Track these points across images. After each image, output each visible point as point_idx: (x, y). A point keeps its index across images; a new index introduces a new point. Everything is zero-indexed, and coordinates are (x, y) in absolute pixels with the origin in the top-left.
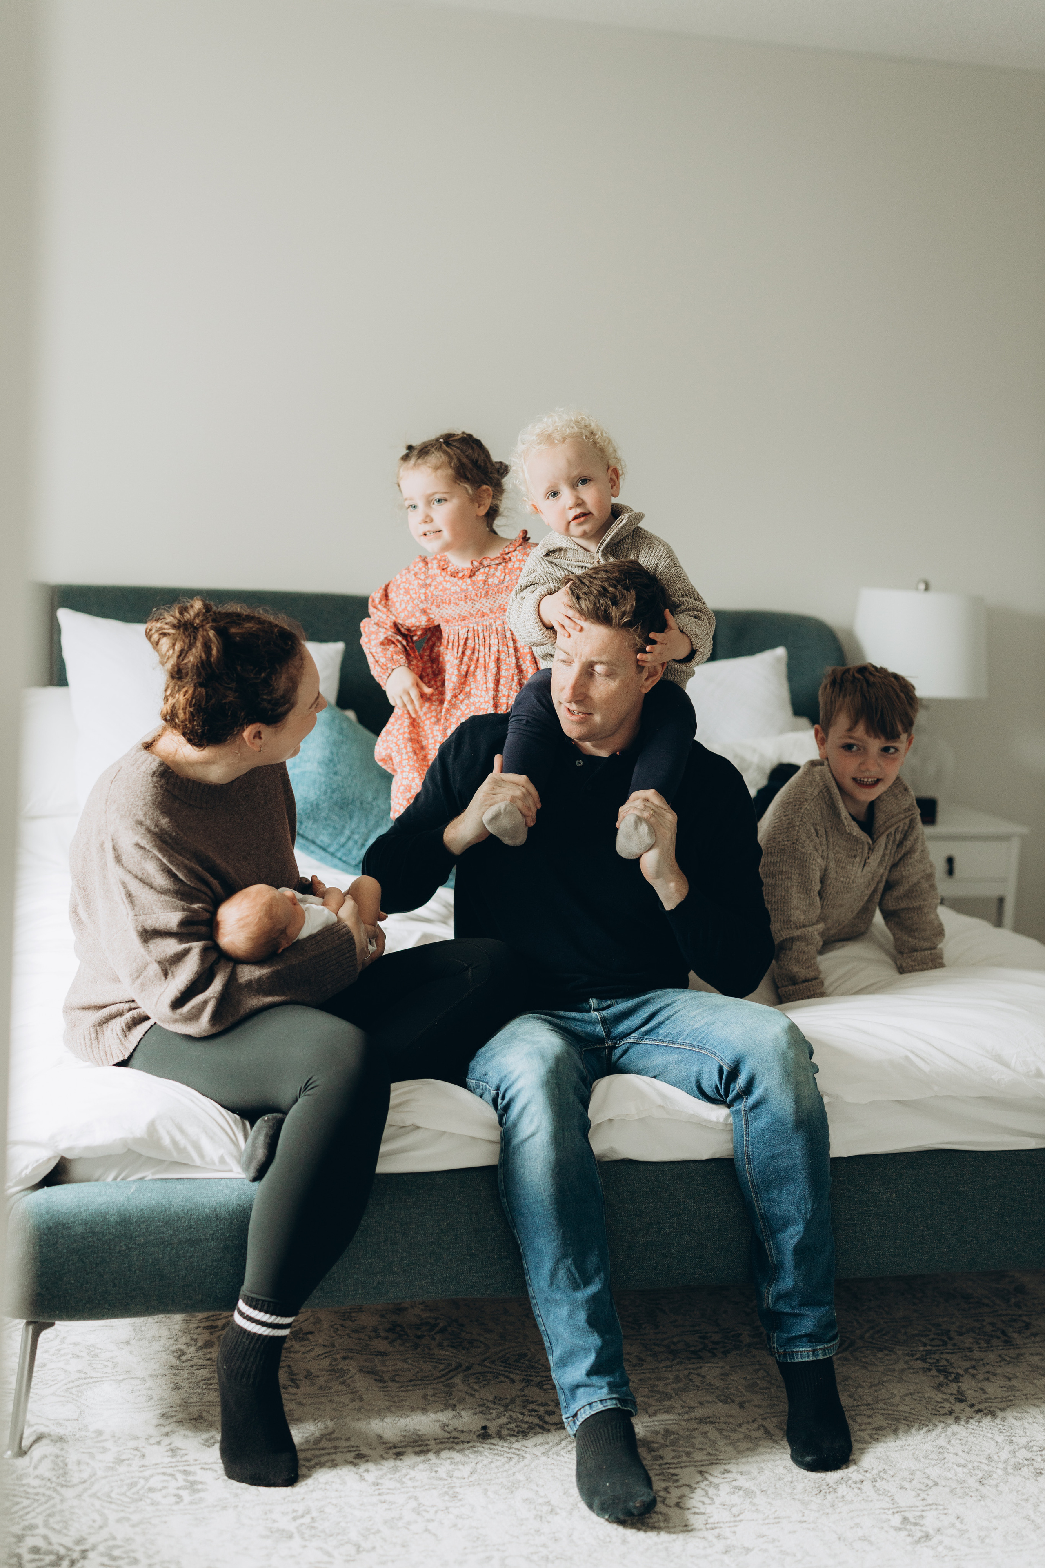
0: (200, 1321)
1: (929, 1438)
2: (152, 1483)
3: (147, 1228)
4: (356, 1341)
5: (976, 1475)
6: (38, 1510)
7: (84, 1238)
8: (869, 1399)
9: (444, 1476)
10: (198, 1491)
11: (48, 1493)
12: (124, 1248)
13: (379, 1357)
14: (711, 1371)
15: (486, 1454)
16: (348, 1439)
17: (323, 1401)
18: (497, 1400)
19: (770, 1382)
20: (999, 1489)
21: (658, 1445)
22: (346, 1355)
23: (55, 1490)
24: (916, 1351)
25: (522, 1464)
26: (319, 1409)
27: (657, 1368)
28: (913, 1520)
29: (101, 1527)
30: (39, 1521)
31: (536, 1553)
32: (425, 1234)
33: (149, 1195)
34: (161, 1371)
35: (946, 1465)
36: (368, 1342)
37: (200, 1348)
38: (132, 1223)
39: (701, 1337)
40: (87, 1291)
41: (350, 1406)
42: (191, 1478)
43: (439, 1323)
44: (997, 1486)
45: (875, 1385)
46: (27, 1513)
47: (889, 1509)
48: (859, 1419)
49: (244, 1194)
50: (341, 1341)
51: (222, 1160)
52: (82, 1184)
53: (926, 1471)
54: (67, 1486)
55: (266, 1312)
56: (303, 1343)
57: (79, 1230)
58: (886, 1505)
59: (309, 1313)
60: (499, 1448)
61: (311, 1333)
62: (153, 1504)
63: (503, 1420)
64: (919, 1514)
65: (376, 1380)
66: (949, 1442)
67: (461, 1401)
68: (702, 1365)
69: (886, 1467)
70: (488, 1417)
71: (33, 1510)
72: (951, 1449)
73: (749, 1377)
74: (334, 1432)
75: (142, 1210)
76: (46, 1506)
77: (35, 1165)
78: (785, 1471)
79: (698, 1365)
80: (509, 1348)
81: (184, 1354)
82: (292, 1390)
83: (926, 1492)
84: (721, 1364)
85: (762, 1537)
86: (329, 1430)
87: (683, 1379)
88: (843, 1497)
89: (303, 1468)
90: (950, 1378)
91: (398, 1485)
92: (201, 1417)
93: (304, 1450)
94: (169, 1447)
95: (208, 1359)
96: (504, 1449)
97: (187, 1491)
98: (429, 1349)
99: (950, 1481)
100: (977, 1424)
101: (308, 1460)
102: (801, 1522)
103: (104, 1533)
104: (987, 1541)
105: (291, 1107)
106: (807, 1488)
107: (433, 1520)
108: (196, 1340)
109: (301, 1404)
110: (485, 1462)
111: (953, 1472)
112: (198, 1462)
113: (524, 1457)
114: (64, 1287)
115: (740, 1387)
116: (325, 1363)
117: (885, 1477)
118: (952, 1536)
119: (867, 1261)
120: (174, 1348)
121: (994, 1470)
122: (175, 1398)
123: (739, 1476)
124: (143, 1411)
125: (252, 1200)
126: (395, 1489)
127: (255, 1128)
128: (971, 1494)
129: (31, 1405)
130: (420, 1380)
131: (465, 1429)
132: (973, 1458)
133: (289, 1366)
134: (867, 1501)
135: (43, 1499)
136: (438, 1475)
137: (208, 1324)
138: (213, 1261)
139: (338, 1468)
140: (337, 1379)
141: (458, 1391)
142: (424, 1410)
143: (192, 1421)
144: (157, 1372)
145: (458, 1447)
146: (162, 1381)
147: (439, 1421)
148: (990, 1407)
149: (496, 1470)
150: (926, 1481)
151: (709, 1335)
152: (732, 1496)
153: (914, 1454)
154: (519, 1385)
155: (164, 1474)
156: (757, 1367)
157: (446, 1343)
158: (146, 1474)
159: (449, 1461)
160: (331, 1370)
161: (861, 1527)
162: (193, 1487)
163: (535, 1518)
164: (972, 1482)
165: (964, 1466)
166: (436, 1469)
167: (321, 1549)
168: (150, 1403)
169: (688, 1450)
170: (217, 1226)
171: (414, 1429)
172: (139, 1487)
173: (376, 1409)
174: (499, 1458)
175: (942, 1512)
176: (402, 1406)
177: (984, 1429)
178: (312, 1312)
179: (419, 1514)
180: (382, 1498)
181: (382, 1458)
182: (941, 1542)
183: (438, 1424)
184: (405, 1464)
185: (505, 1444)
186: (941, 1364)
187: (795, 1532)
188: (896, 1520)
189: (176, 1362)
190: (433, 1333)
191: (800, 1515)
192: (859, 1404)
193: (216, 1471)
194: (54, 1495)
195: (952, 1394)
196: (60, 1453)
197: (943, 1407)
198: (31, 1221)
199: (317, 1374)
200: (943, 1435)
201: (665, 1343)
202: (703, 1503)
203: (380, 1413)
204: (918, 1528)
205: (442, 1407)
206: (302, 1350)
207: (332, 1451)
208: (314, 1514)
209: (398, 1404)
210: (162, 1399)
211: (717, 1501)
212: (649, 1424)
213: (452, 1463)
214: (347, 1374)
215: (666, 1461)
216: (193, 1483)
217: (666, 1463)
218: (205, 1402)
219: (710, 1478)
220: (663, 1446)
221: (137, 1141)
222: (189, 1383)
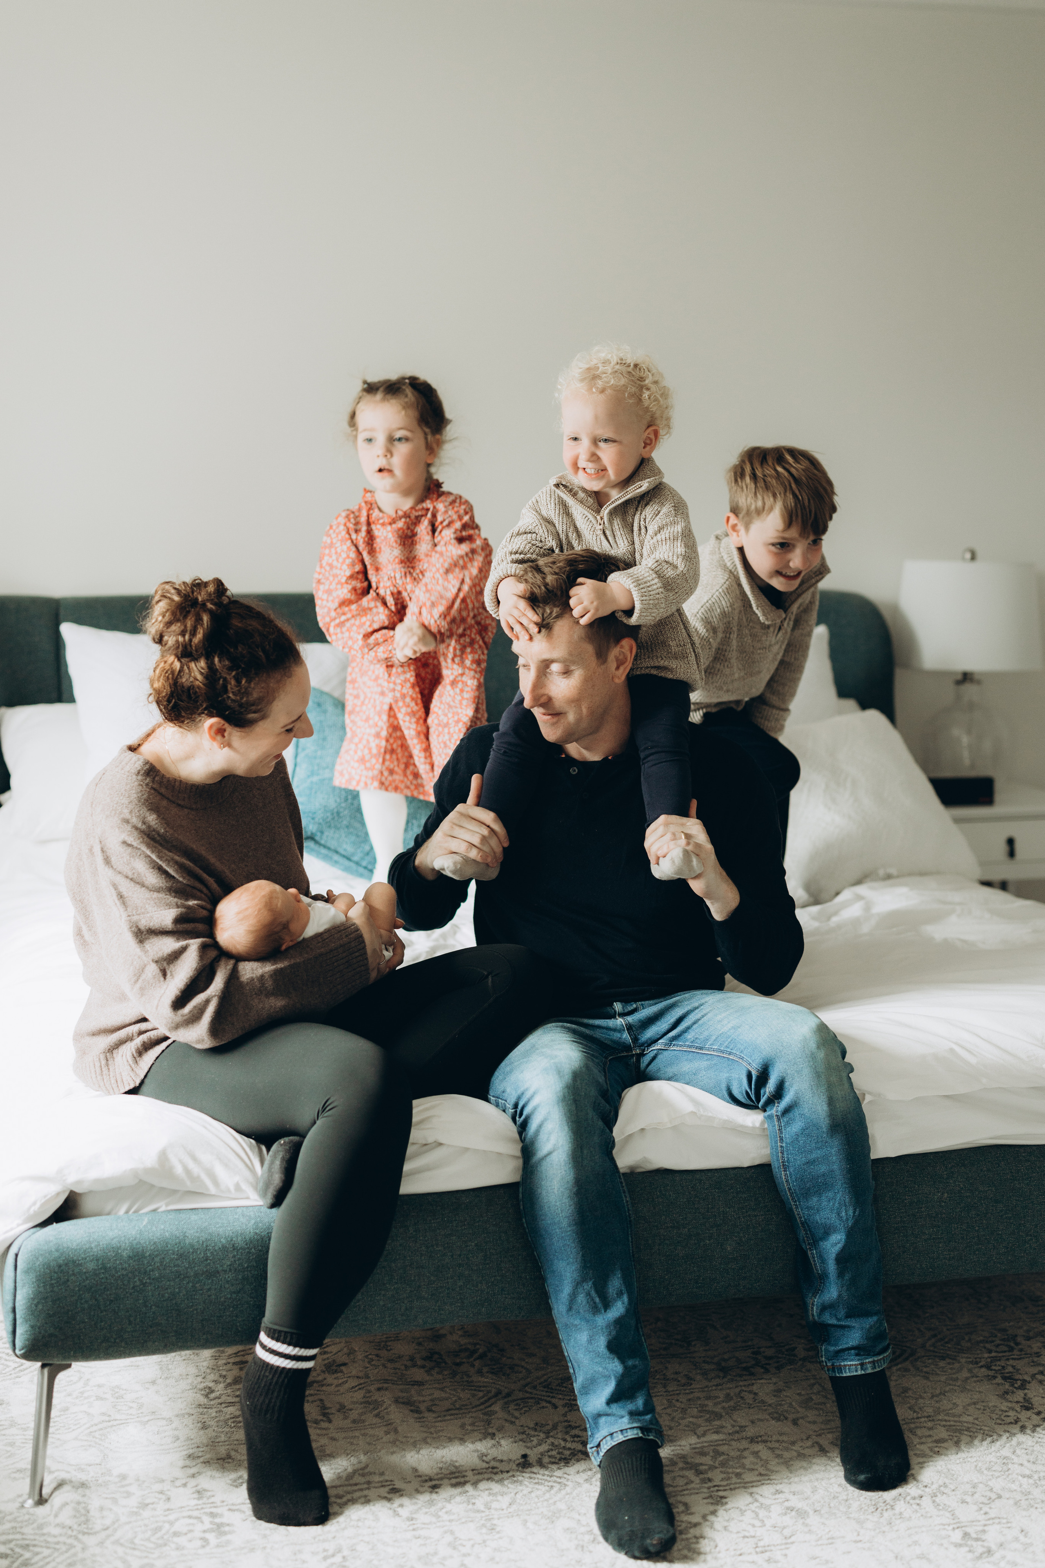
0: (230, 1356)
1: (993, 1448)
2: (178, 1527)
3: (161, 1262)
4: (392, 1371)
5: (1042, 1486)
6: (59, 1560)
7: (96, 1275)
8: (930, 1411)
9: (482, 1508)
10: (225, 1533)
11: (69, 1541)
12: (138, 1283)
13: (416, 1387)
14: (764, 1388)
15: (526, 1483)
16: (382, 1474)
17: (357, 1434)
18: (538, 1427)
19: (826, 1397)
21: (706, 1467)
22: (381, 1386)
23: (76, 1538)
24: (980, 1358)
25: (563, 1492)
26: (352, 1444)
27: (707, 1387)
28: (974, 1535)
32: (452, 1256)
33: (162, 1227)
34: (188, 1410)
35: (1010, 1477)
36: (404, 1372)
37: (229, 1385)
38: (145, 1257)
39: (753, 1353)
40: (102, 1329)
41: (384, 1439)
42: (217, 1520)
43: (479, 1349)
45: (937, 1396)
46: (48, 1563)
47: (949, 1525)
48: (919, 1432)
49: (261, 1221)
50: (376, 1371)
51: (238, 1188)
52: (92, 1219)
53: (989, 1483)
54: (89, 1534)
55: (289, 1344)
56: (336, 1375)
57: (91, 1266)
58: (946, 1521)
59: (343, 1345)
60: (540, 1477)
61: (345, 1364)
62: (177, 1549)
63: (544, 1447)
64: (981, 1528)
65: (412, 1411)
66: (1014, 1452)
67: (500, 1429)
68: (754, 1381)
69: (947, 1481)
70: (529, 1444)
71: (54, 1560)
72: (1016, 1460)
73: (803, 1393)
74: (367, 1466)
75: (155, 1243)
76: (67, 1555)
77: (43, 1201)
78: (840, 1489)
79: (750, 1382)
80: (552, 1372)
81: (212, 1391)
82: (324, 1425)
83: (988, 1506)
84: (774, 1380)
85: (815, 1559)
86: (363, 1465)
87: (734, 1397)
89: (335, 1505)
90: (1016, 1385)
91: (434, 1519)
92: (229, 1456)
93: (336, 1487)
94: (194, 1489)
95: (237, 1396)
96: (545, 1477)
97: (214, 1534)
98: (468, 1376)
99: (1015, 1493)
101: (341, 1497)
102: (856, 1542)
105: (309, 1130)
106: (864, 1506)
107: (469, 1555)
108: (225, 1376)
109: (333, 1439)
110: (525, 1492)
111: (1017, 1483)
112: (225, 1503)
113: (566, 1485)
114: (78, 1327)
115: (794, 1404)
116: (359, 1395)
117: (945, 1492)
118: (1015, 1550)
119: (921, 1266)
120: (202, 1386)
122: (202, 1437)
123: (791, 1497)
124: (169, 1453)
125: (270, 1228)
126: (430, 1523)
127: (271, 1153)
128: (1036, 1505)
129: (50, 1451)
130: (458, 1409)
131: (505, 1458)
132: (1040, 1468)
133: (321, 1400)
134: (926, 1517)
135: (64, 1548)
136: (475, 1507)
137: (237, 1359)
138: (232, 1293)
139: (372, 1504)
140: (371, 1412)
141: (498, 1418)
142: (462, 1440)
143: (219, 1461)
144: (183, 1412)
145: (496, 1477)
146: (188, 1421)
147: (477, 1451)
149: (536, 1500)
150: (989, 1494)
151: (762, 1350)
152: (784, 1517)
153: (976, 1466)
154: (562, 1410)
155: (190, 1517)
156: (812, 1381)
157: (485, 1370)
158: (172, 1517)
159: (487, 1492)
160: (365, 1402)
161: (920, 1545)
162: (219, 1529)
163: (576, 1548)
164: (1037, 1493)
165: (1030, 1477)
166: (473, 1501)
168: (176, 1444)
169: (738, 1471)
170: (234, 1256)
171: (451, 1461)
172: (163, 1531)
173: (412, 1440)
174: (540, 1487)
175: (1005, 1526)
176: (439, 1437)
178: (346, 1342)
179: (455, 1548)
180: (417, 1533)
181: (417, 1491)
182: (1004, 1558)
183: (476, 1454)
184: (441, 1497)
185: (546, 1473)
186: (1007, 1371)
187: (849, 1552)
188: (957, 1536)
189: (204, 1400)
190: (472, 1359)
191: (855, 1534)
192: (918, 1416)
193: (244, 1512)
194: (76, 1543)
195: (1017, 1402)
196: (81, 1499)
197: (1008, 1416)
198: (41, 1259)
199: (351, 1407)
200: (1008, 1445)
201: (716, 1360)
202: (754, 1526)
203: (415, 1445)
204: (980, 1543)
205: (480, 1436)
206: (336, 1382)
207: (366, 1486)
208: (346, 1552)
209: (435, 1435)
210: (189, 1439)
211: (768, 1523)
212: (698, 1446)
213: (490, 1494)
214: (382, 1406)
215: (715, 1484)
216: (220, 1526)
217: (715, 1486)
218: (234, 1440)
219: (761, 1499)
220: (712, 1468)
221: (148, 1171)
222: (217, 1422)
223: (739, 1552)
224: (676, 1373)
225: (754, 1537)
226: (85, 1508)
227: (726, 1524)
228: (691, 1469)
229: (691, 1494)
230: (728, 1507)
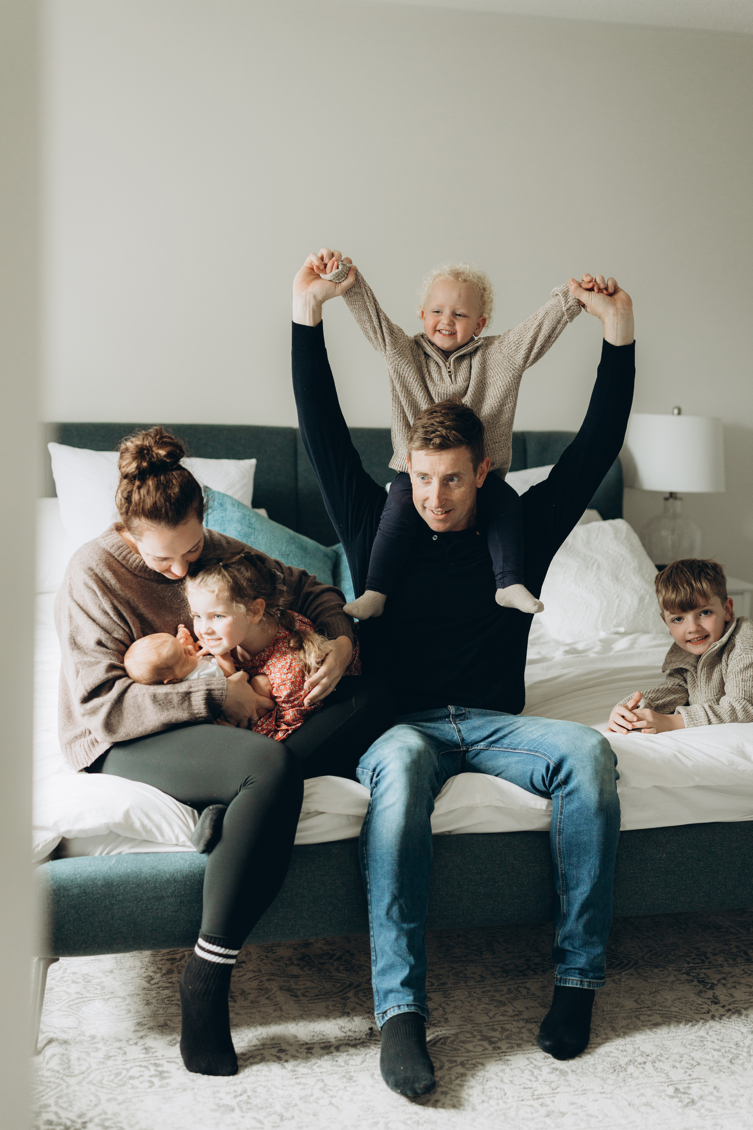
0: (164, 955)
1: (693, 1030)
2: (132, 1073)
3: (124, 890)
4: (277, 968)
5: (728, 1057)
6: (51, 1094)
7: (79, 897)
8: (649, 1003)
9: (343, 1064)
10: (165, 1078)
11: (57, 1081)
12: (108, 903)
13: (293, 979)
14: (534, 985)
15: (372, 1047)
17: (254, 1011)
20: (744, 1066)
21: (496, 1039)
22: (270, 977)
23: (62, 1079)
24: (682, 967)
26: (251, 1017)
27: (495, 983)
28: (682, 1090)
29: (96, 1105)
30: (51, 1101)
31: (410, 1119)
32: (325, 890)
33: (126, 865)
34: (136, 992)
35: (705, 1050)
36: (285, 968)
37: (164, 975)
38: (114, 886)
39: (526, 960)
40: (82, 935)
41: (273, 1015)
42: (160, 1069)
43: (336, 954)
44: (743, 1064)
45: (653, 993)
46: (43, 1096)
47: (665, 1083)
48: (642, 1018)
49: (196, 863)
50: (266, 968)
51: (178, 838)
52: (77, 858)
53: (692, 1054)
54: (70, 1076)
55: (219, 946)
57: (76, 891)
58: (664, 1080)
61: (244, 962)
62: (133, 1088)
64: (686, 1085)
65: (291, 996)
66: (708, 1033)
67: (353, 1009)
68: (527, 980)
69: (662, 1052)
71: (47, 1094)
72: (709, 1038)
75: (120, 876)
76: (56, 1091)
77: (44, 844)
79: (524, 981)
81: (153, 979)
83: (691, 1070)
84: (541, 980)
85: (574, 1104)
87: (514, 991)
88: (631, 1074)
90: (707, 987)
91: (310, 1071)
94: (143, 1047)
95: (170, 983)
97: (157, 1078)
98: (330, 972)
99: (709, 1061)
100: (728, 1020)
102: (601, 1093)
103: (98, 1110)
104: (737, 1104)
105: (231, 800)
106: (606, 1068)
107: (335, 1097)
108: (161, 969)
109: (238, 1014)
110: (372, 1054)
111: (711, 1055)
112: (165, 1057)
114: (65, 933)
116: (255, 984)
117: (661, 1059)
118: (711, 1101)
119: (646, 903)
120: (145, 975)
121: (741, 1053)
122: (147, 1011)
124: (124, 1021)
126: (307, 1074)
129: (43, 1018)
130: (324, 995)
131: (357, 1030)
132: (725, 1044)
134: (649, 1077)
136: (338, 1063)
137: (169, 957)
140: (263, 995)
141: (352, 1002)
142: (328, 1018)
143: (160, 1028)
144: (133, 993)
146: (137, 999)
147: (338, 1024)
148: (737, 1007)
150: (691, 1062)
151: (532, 958)
152: (551, 1075)
153: (682, 1042)
155: (140, 1066)
157: (341, 968)
158: (128, 1066)
159: (345, 1053)
160: (259, 989)
161: (645, 1096)
162: (161, 1075)
164: (725, 1062)
165: (719, 1050)
166: (336, 1059)
167: (255, 1118)
168: (129, 1015)
169: (519, 1042)
170: (175, 887)
171: (320, 1031)
172: (122, 1076)
173: (292, 1016)
175: (703, 1084)
176: (311, 1014)
177: (733, 1023)
179: (325, 1092)
180: (299, 1081)
181: (298, 1052)
182: (703, 1106)
183: (337, 1027)
186: (701, 977)
187: (597, 1100)
188: (670, 1090)
189: (147, 985)
190: (332, 961)
191: (601, 1088)
192: (642, 1006)
193: (178, 1063)
194: (62, 1082)
195: (709, 999)
196: (65, 1052)
197: (703, 1008)
199: (249, 992)
200: (703, 1028)
201: (500, 965)
202: (530, 1081)
203: (295, 1019)
204: (686, 1096)
205: (340, 1015)
208: (250, 1093)
209: (308, 1013)
210: (138, 1012)
211: (541, 1079)
212: (490, 1024)
213: (348, 1055)
214: (271, 992)
215: (502, 1051)
216: (161, 1072)
217: (503, 1052)
218: (169, 1013)
219: (535, 1062)
220: (500, 1040)
221: (116, 825)
222: (157, 1000)
223: (521, 1099)
224: (473, 973)
225: (531, 1088)
226: (67, 1058)
227: (511, 1079)
228: (485, 1040)
229: (486, 1058)
230: (512, 1067)
